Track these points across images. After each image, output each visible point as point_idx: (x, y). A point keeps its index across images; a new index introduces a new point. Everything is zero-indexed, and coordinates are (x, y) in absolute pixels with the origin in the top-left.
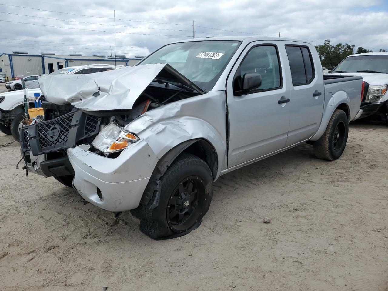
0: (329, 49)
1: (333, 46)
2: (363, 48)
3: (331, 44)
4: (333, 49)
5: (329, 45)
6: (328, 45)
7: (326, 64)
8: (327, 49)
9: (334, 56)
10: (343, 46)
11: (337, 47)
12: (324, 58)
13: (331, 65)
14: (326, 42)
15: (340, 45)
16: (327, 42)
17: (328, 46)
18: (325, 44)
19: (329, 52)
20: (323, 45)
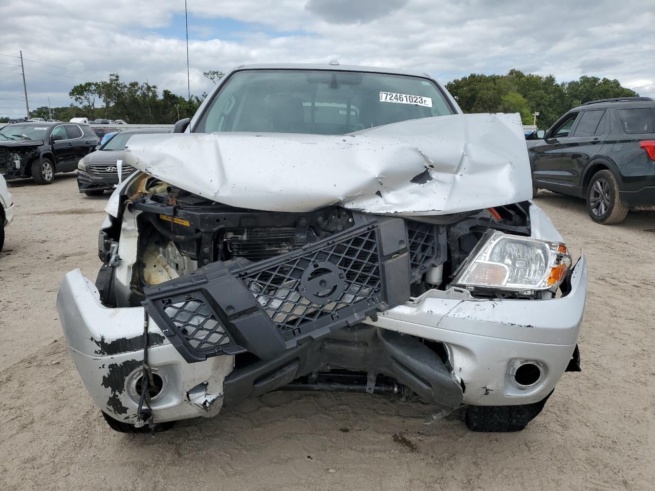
0: (119, 89)
1: (125, 84)
2: (170, 92)
3: (120, 81)
4: (126, 90)
5: (118, 82)
6: (116, 82)
7: (119, 114)
8: (116, 89)
9: (130, 102)
10: (141, 87)
11: (131, 87)
12: (114, 104)
13: (127, 116)
14: (112, 77)
15: (136, 84)
16: (114, 78)
17: (118, 85)
18: (111, 80)
19: (120, 95)
20: (108, 82)
